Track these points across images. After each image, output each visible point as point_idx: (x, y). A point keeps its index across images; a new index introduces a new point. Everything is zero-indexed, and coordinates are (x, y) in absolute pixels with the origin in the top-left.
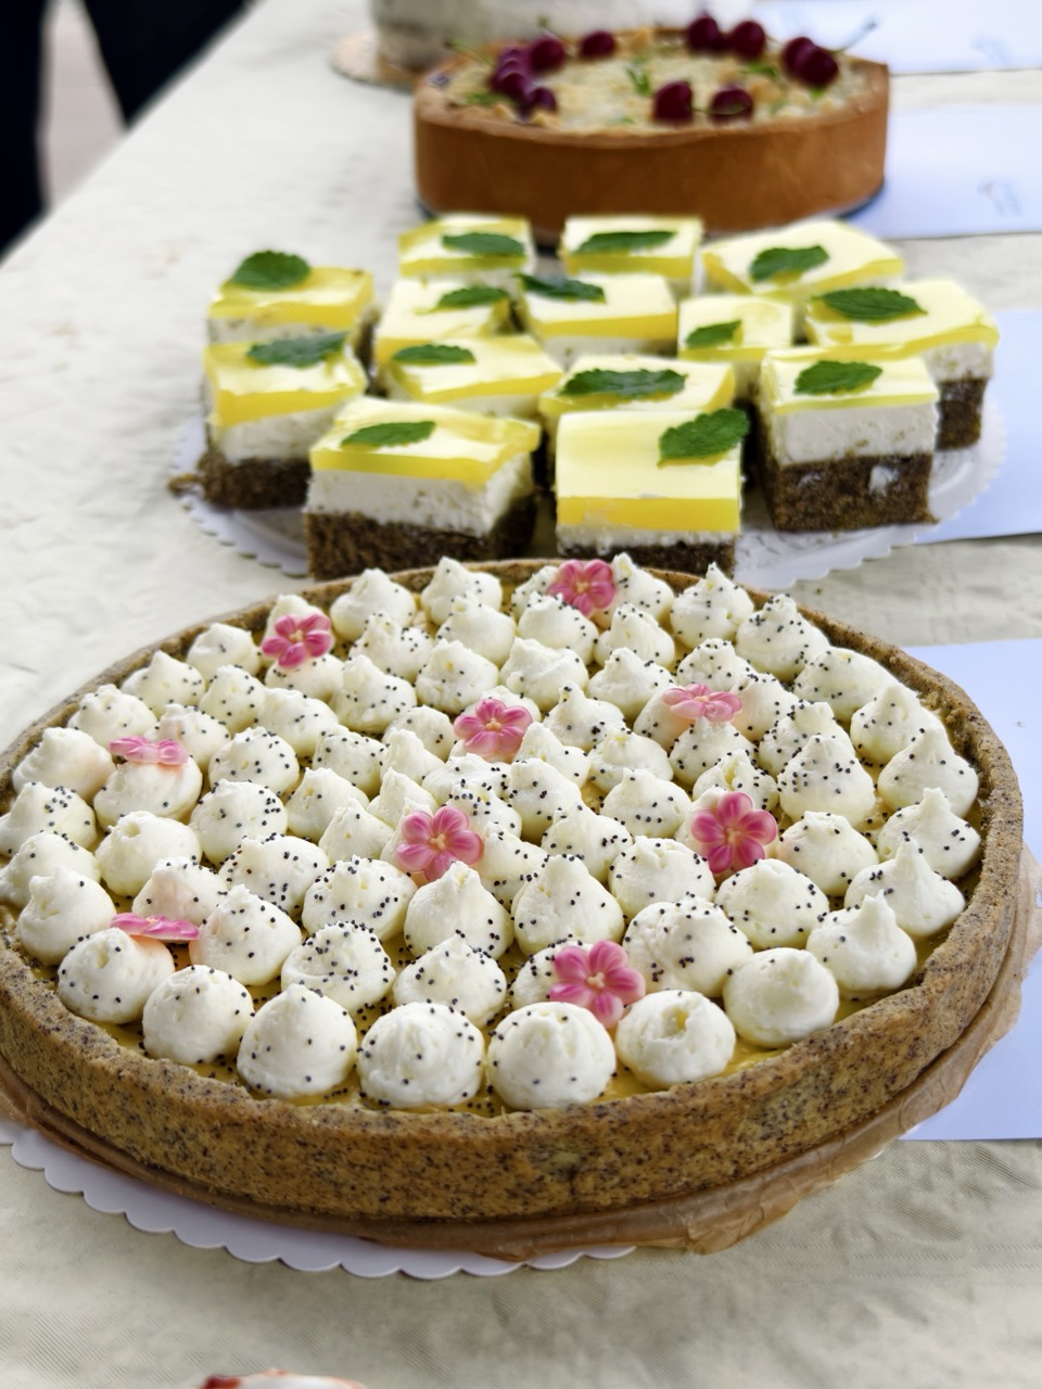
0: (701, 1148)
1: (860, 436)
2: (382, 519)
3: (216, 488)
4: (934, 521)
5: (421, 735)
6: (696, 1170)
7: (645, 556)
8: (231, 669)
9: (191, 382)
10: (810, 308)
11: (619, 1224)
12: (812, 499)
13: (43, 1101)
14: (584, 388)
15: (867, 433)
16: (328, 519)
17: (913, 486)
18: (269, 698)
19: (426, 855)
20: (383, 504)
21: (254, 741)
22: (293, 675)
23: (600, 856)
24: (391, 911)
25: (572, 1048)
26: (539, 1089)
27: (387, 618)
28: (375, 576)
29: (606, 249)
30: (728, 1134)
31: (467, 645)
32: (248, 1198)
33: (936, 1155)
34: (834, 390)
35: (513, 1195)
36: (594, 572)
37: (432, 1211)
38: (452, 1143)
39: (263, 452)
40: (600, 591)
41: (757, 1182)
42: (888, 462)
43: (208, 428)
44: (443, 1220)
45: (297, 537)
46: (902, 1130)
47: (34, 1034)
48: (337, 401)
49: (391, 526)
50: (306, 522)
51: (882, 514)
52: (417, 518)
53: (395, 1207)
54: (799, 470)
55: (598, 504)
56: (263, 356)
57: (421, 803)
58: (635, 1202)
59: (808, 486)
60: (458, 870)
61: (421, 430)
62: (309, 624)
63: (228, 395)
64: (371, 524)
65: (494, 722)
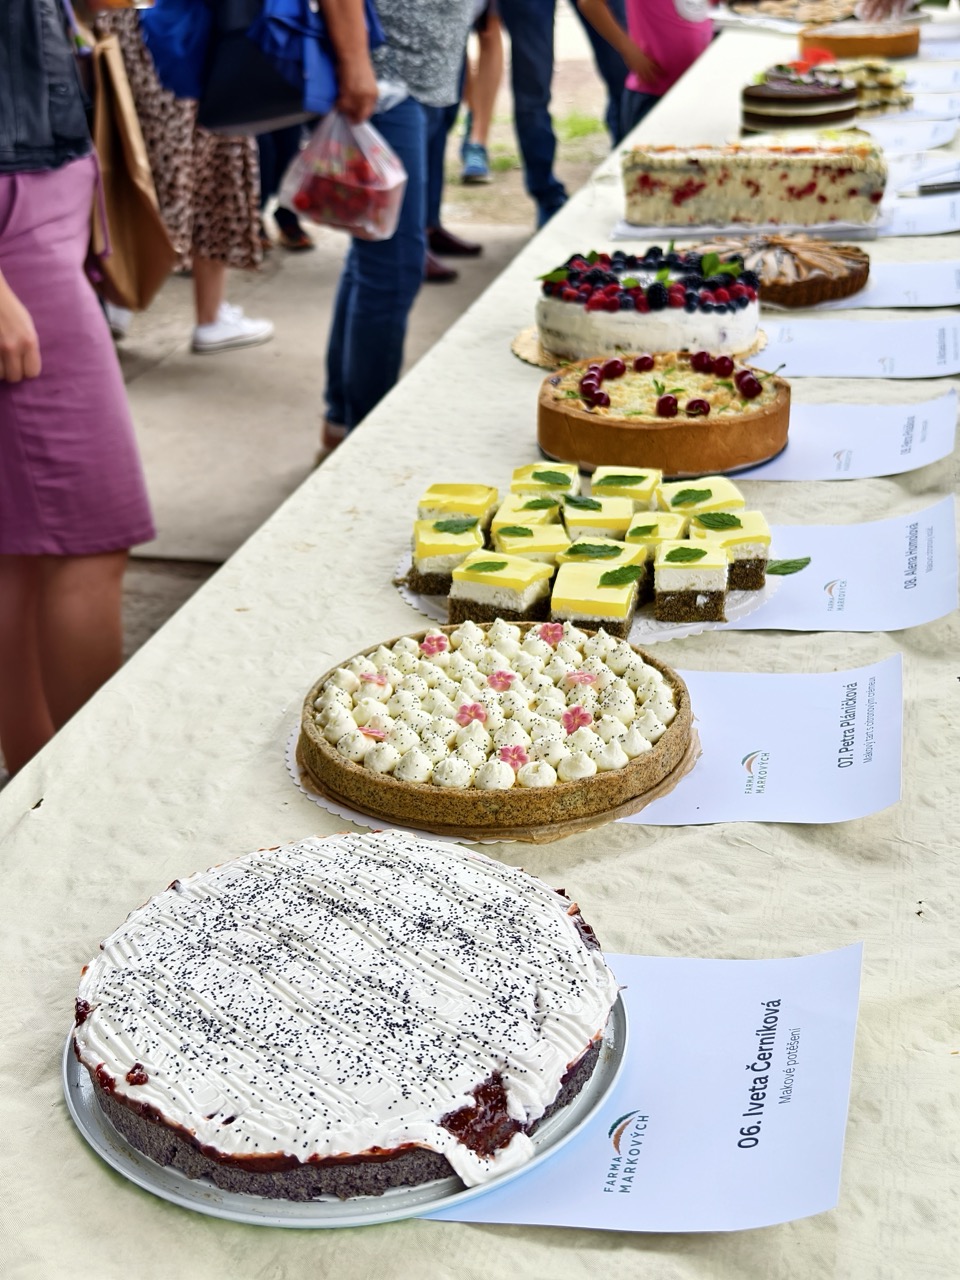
0: (540, 809)
1: (692, 582)
2: (480, 602)
3: (414, 584)
4: (726, 621)
5: (475, 682)
6: (538, 817)
7: (577, 624)
8: (407, 653)
9: (410, 534)
10: (693, 521)
11: (511, 832)
12: (671, 607)
13: (328, 787)
14: (577, 551)
15: (696, 580)
16: (458, 601)
17: (716, 605)
18: (421, 664)
19: (467, 718)
20: (481, 597)
21: (414, 679)
22: (432, 659)
23: (529, 725)
24: (451, 735)
25: (500, 773)
26: (488, 784)
27: (470, 639)
28: (469, 624)
29: (610, 484)
30: (549, 805)
31: (499, 651)
32: (393, 816)
33: (625, 827)
34: (681, 561)
35: (477, 817)
36: (556, 628)
37: (451, 821)
38: (458, 797)
39: (436, 570)
40: (557, 636)
41: (559, 825)
42: (705, 594)
43: (413, 558)
44: (455, 825)
45: (446, 608)
46: (615, 819)
47: (328, 761)
48: (470, 549)
49: (484, 605)
50: (448, 601)
51: (702, 616)
52: (495, 603)
53: (439, 819)
54: (665, 594)
55: (569, 603)
56: (442, 527)
57: (469, 702)
58: (517, 825)
59: (669, 601)
60: (476, 722)
61: (501, 566)
62: (439, 639)
63: (423, 544)
64: (476, 604)
65: (502, 679)
